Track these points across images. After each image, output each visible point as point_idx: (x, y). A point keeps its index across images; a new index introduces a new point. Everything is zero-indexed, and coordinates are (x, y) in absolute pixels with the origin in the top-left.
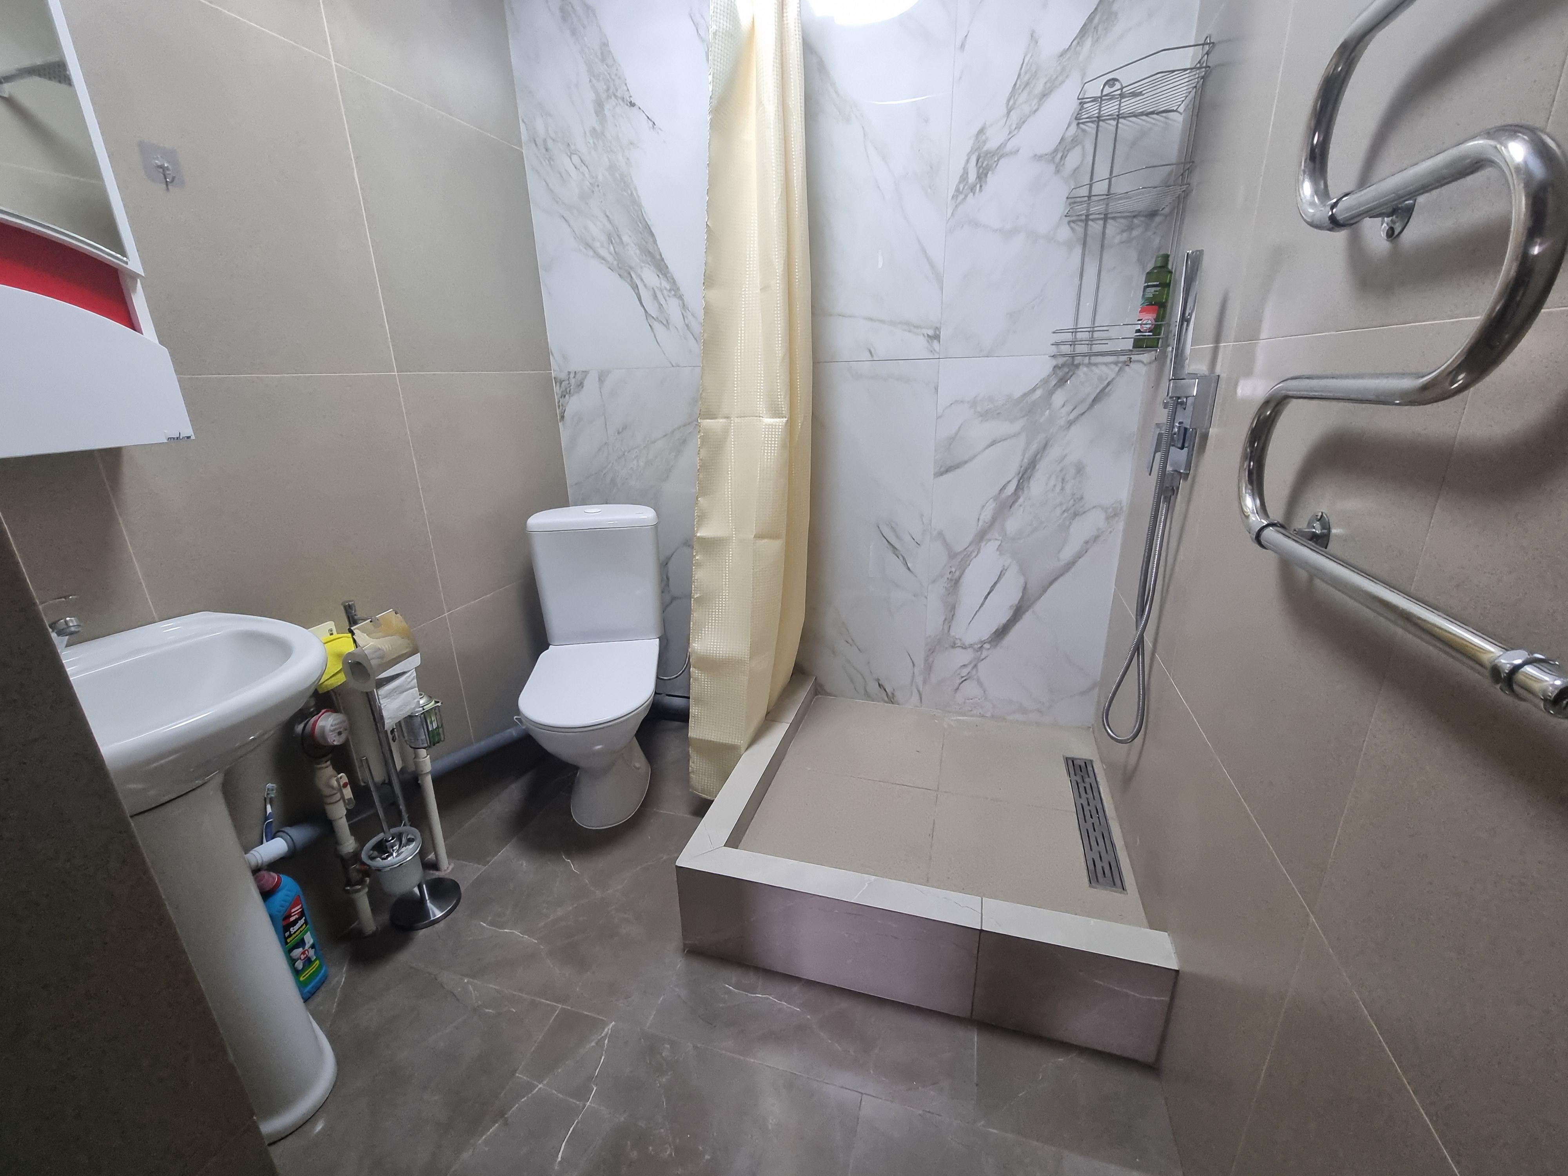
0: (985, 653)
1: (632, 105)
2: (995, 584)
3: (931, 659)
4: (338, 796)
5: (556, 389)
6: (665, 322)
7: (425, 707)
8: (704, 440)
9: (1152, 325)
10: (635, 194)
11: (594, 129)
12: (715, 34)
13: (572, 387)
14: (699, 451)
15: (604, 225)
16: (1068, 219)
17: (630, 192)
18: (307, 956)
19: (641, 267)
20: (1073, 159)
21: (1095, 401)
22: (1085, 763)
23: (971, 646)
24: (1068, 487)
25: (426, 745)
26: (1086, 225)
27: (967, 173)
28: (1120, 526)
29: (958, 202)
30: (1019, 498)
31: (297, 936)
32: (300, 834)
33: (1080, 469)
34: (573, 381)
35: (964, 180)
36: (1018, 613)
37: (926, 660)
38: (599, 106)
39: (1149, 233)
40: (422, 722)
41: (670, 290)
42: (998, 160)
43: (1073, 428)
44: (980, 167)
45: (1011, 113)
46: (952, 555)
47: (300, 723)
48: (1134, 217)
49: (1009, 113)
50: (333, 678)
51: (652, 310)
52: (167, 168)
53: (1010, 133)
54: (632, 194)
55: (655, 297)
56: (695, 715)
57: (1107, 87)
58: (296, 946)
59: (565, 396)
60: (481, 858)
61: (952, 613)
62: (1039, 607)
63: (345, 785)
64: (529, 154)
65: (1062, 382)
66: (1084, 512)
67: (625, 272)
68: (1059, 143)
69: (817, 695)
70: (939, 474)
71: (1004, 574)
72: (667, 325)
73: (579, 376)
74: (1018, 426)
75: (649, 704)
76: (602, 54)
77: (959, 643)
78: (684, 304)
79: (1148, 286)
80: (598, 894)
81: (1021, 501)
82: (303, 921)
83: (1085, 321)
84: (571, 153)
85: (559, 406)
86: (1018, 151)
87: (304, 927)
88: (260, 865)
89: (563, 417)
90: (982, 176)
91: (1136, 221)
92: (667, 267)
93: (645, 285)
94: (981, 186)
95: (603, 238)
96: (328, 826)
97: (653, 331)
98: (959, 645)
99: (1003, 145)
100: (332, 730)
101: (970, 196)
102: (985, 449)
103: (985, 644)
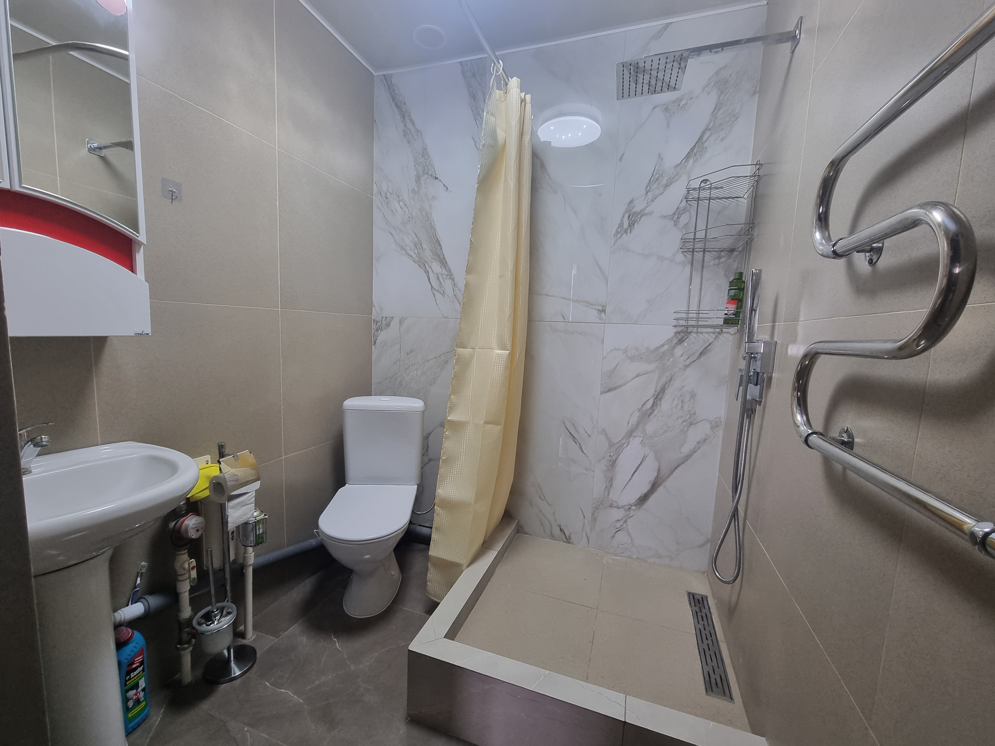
0: (632, 513)
1: (436, 178)
2: (639, 465)
3: (596, 514)
4: (187, 576)
5: (374, 326)
6: (442, 293)
7: (257, 518)
8: (457, 360)
9: (735, 311)
10: (433, 224)
11: (414, 189)
12: (484, 145)
13: (383, 326)
14: (454, 367)
15: (413, 239)
16: (682, 250)
17: (430, 222)
18: (138, 697)
19: (432, 262)
20: (684, 219)
21: (701, 354)
22: (702, 598)
23: (623, 507)
24: (686, 406)
25: (253, 544)
26: (693, 254)
27: (623, 223)
28: (721, 433)
29: (617, 237)
30: (654, 410)
31: (135, 680)
32: (154, 601)
33: (693, 396)
34: (384, 322)
35: (621, 226)
36: (654, 486)
37: (593, 514)
38: (418, 178)
39: (731, 261)
40: (253, 527)
41: (447, 275)
42: (641, 217)
43: (688, 370)
44: (630, 221)
45: (648, 194)
46: (611, 445)
47: (174, 521)
48: (721, 251)
49: (647, 193)
50: (202, 492)
51: (436, 286)
52: (175, 192)
53: (648, 203)
54: (431, 223)
55: (438, 278)
56: (435, 539)
57: (702, 183)
58: (132, 689)
59: (378, 331)
60: (275, 633)
61: (611, 483)
62: (669, 483)
63: (193, 568)
65: (681, 341)
66: (697, 423)
67: (422, 264)
68: (676, 210)
69: (518, 533)
70: (602, 393)
71: (645, 460)
72: (443, 294)
73: (388, 320)
74: (653, 366)
75: (405, 529)
76: (423, 153)
77: (615, 504)
78: (454, 283)
79: (731, 289)
80: (353, 668)
81: (655, 412)
82: (141, 668)
83: (694, 307)
84: (400, 201)
85: (374, 336)
86: (652, 213)
87: (141, 673)
88: (122, 622)
89: (375, 343)
90: (631, 225)
91: (722, 253)
92: (447, 263)
93: (433, 272)
94: (631, 230)
95: (412, 245)
96: (175, 597)
97: (435, 297)
98: (615, 506)
99: (644, 209)
100: (194, 526)
101: (624, 235)
102: (633, 379)
103: (632, 506)
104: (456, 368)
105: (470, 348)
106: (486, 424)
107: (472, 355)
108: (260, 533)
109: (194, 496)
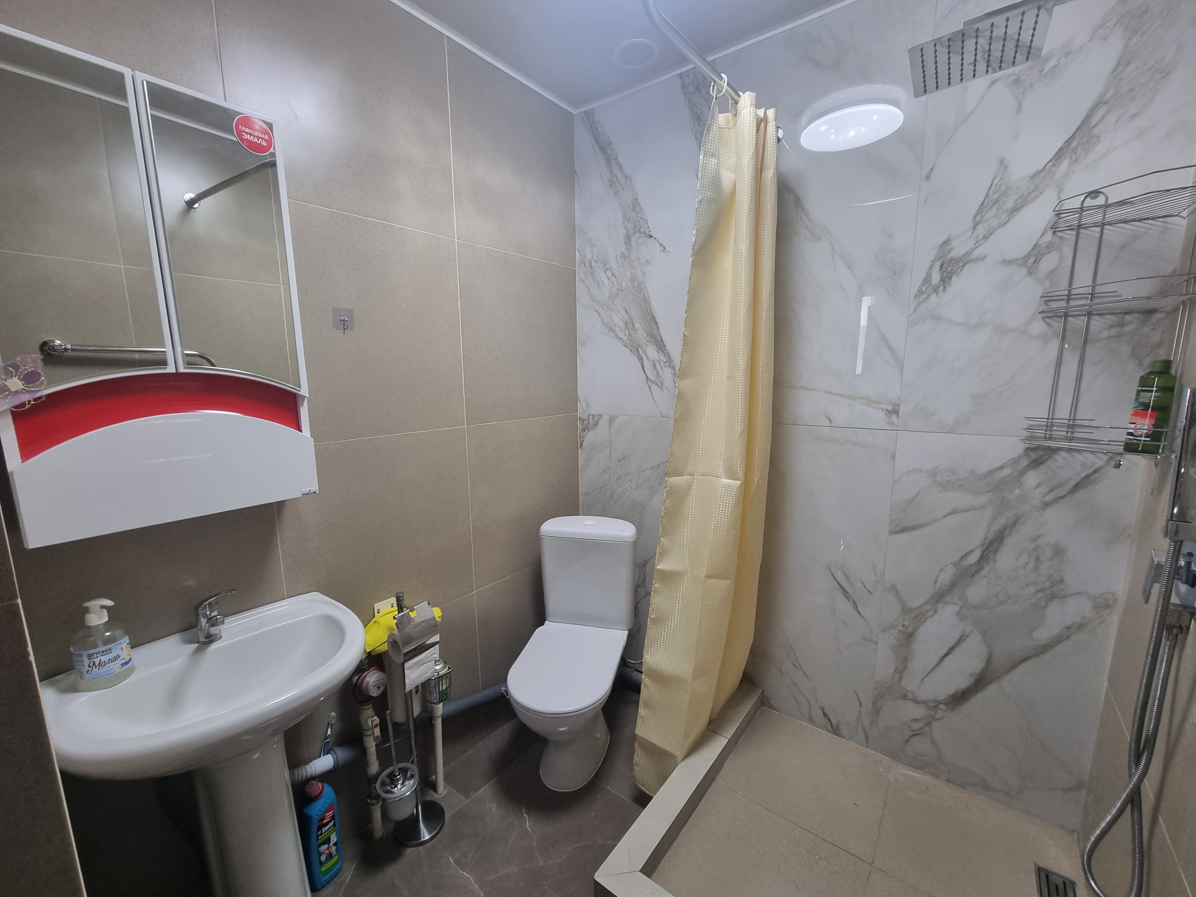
0: (939, 715)
1: (650, 236)
2: (954, 647)
3: (879, 704)
4: (370, 732)
5: (579, 425)
6: (660, 384)
7: (440, 673)
8: (669, 494)
9: (1150, 430)
10: (647, 296)
11: (623, 253)
13: (590, 425)
14: (664, 502)
15: (623, 317)
16: (1043, 315)
17: (643, 294)
18: (330, 851)
19: (646, 345)
20: (1049, 262)
21: (1078, 486)
23: (924, 702)
24: (1044, 569)
25: (436, 701)
26: (1065, 320)
27: (931, 277)
28: (1115, 619)
29: (920, 300)
30: (982, 568)
31: (326, 835)
32: (343, 754)
33: (1058, 552)
34: (591, 421)
35: (927, 282)
36: (981, 681)
37: (874, 703)
38: (628, 237)
39: (1146, 329)
40: (435, 684)
41: (665, 363)
42: (964, 265)
43: (1050, 509)
44: (944, 272)
45: (978, 227)
46: (906, 610)
47: (356, 675)
48: (1126, 313)
49: (975, 227)
50: (382, 645)
51: (652, 376)
53: (976, 243)
54: (644, 295)
55: (655, 367)
56: (642, 715)
57: (1088, 198)
58: (324, 843)
59: (585, 431)
60: (466, 792)
61: (905, 665)
62: (1005, 682)
63: (376, 726)
65: (1036, 464)
66: (1064, 597)
67: (635, 348)
68: (1032, 249)
69: (762, 706)
70: (892, 533)
71: (965, 640)
72: (661, 386)
73: (596, 418)
74: (982, 499)
76: (633, 205)
77: (910, 696)
78: (675, 372)
79: (1143, 391)
80: (541, 862)
81: (985, 571)
82: (332, 823)
83: (1063, 413)
84: (606, 270)
85: (580, 438)
86: (985, 257)
87: (332, 828)
89: (581, 445)
90: (946, 279)
91: (1128, 317)
92: (665, 346)
93: (648, 358)
94: (944, 288)
95: (622, 325)
97: (651, 391)
98: (911, 698)
99: (970, 253)
100: (374, 684)
101: (933, 296)
102: (946, 516)
103: (940, 704)
104: (667, 502)
105: (686, 475)
106: (709, 577)
107: (690, 485)
108: (444, 689)
109: (375, 650)
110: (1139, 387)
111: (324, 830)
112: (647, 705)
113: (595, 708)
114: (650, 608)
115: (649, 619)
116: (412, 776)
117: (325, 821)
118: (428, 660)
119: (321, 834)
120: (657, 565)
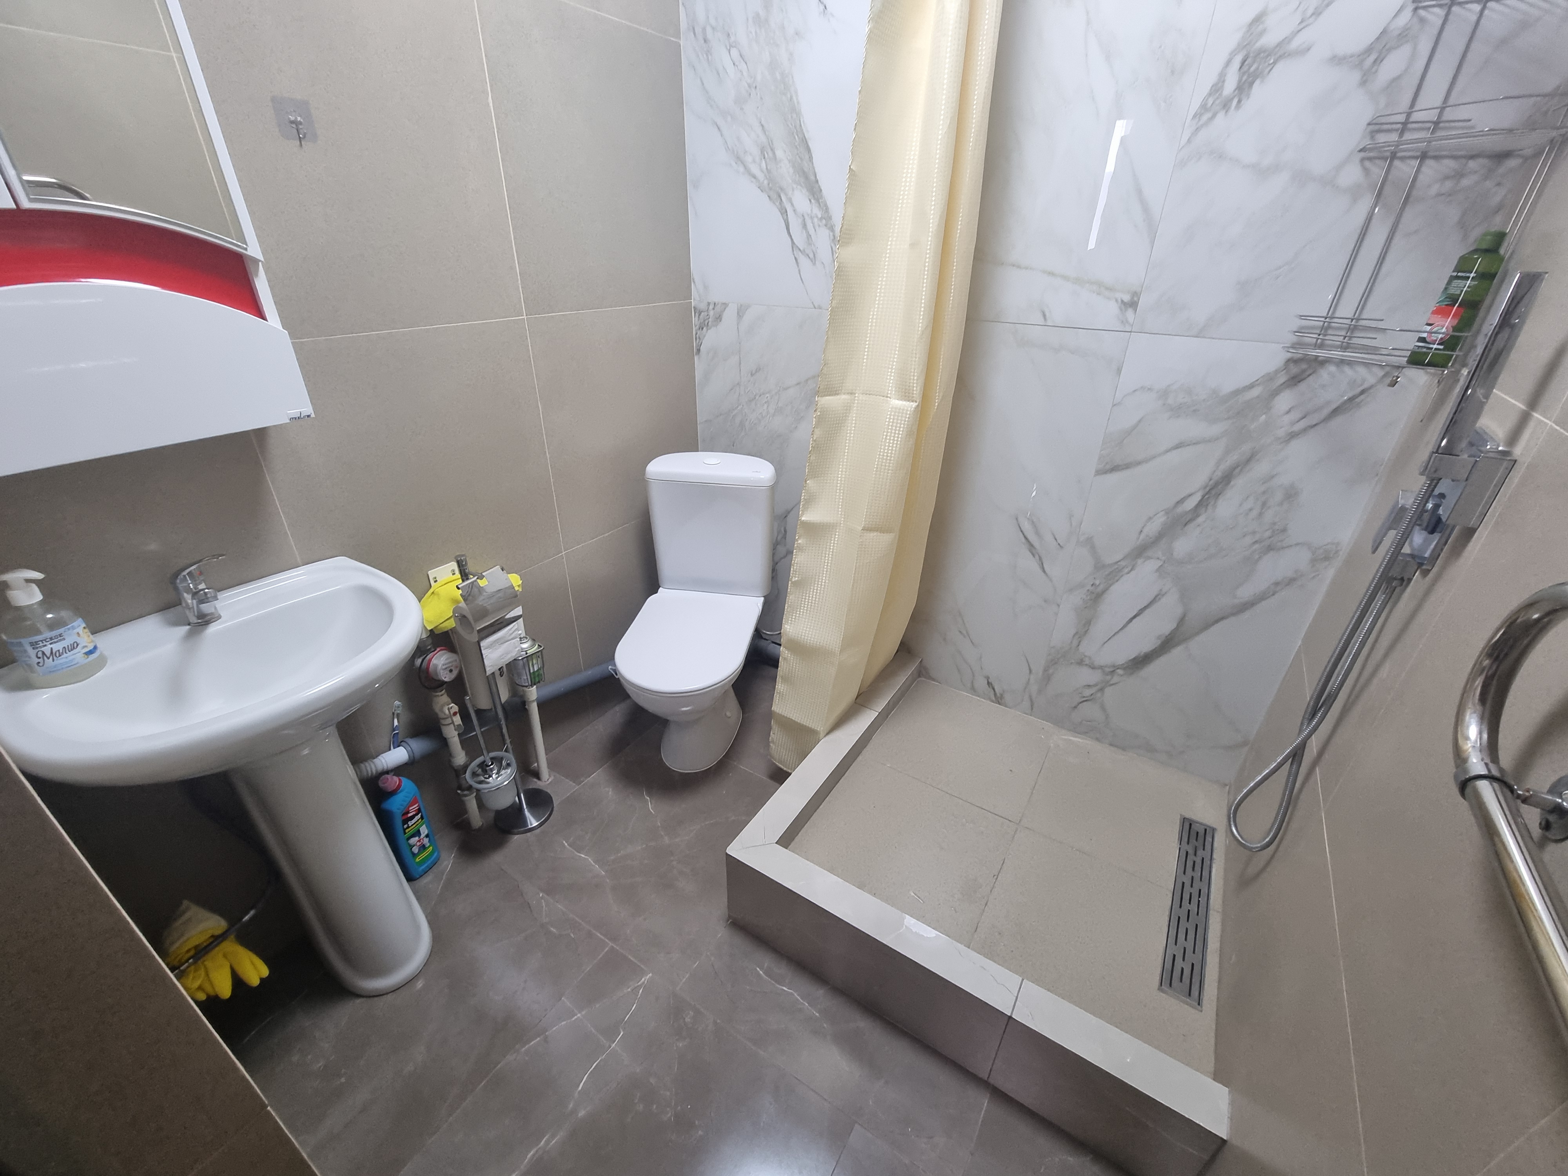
0: (1115, 679)
2: (1146, 608)
3: (1051, 671)
4: (449, 721)
5: (695, 320)
6: (811, 256)
7: (528, 652)
8: (820, 419)
9: (1448, 333)
10: (795, 100)
11: (758, 15)
13: (710, 320)
15: (759, 137)
16: (1362, 154)
17: (790, 97)
18: (422, 842)
19: (793, 188)
20: (1393, 65)
21: (1336, 412)
22: (1206, 830)
23: (1101, 667)
24: (1269, 516)
25: (527, 684)
26: (1390, 165)
27: (1223, 82)
28: (1329, 573)
29: (1201, 123)
30: (1198, 516)
31: (414, 827)
32: (419, 746)
33: (1291, 495)
34: (711, 313)
35: (1217, 91)
36: (1167, 644)
37: (1046, 670)
39: (1488, 184)
40: (524, 664)
41: (821, 219)
42: (1275, 63)
43: (1295, 444)
44: (1244, 73)
46: (1099, 566)
47: (419, 657)
48: (1472, 157)
50: (446, 623)
51: (800, 241)
52: (300, 123)
53: (1302, 22)
54: (792, 99)
55: (805, 226)
56: (781, 690)
58: (413, 836)
59: (702, 329)
60: (576, 777)
61: (1086, 628)
62: (1196, 645)
63: (455, 714)
64: (688, 46)
65: (1295, 380)
66: (1283, 548)
67: (775, 193)
68: (1379, 37)
69: (919, 676)
70: (1100, 472)
71: (1160, 599)
72: (813, 260)
73: (718, 308)
74: (1216, 429)
77: (1087, 661)
78: (833, 237)
79: (1457, 277)
81: (1200, 520)
82: (419, 816)
83: (1346, 310)
84: (731, 46)
85: (696, 339)
86: (1309, 49)
87: (420, 821)
89: (699, 350)
90: (1244, 88)
91: (1472, 164)
92: (821, 190)
93: (794, 212)
94: (1239, 101)
95: (756, 152)
96: (443, 742)
97: (798, 266)
98: (1088, 663)
99: (1288, 40)
100: (444, 667)
101: (1221, 115)
102: (1168, 452)
103: (1118, 669)
104: (818, 432)
105: (844, 394)
106: (867, 530)
107: (848, 408)
108: (536, 670)
109: (439, 627)
110: (1454, 271)
111: (410, 823)
112: (786, 680)
113: (725, 684)
114: (792, 569)
115: (790, 582)
116: (508, 765)
117: (410, 815)
118: (511, 637)
119: (408, 827)
120: (802, 516)
